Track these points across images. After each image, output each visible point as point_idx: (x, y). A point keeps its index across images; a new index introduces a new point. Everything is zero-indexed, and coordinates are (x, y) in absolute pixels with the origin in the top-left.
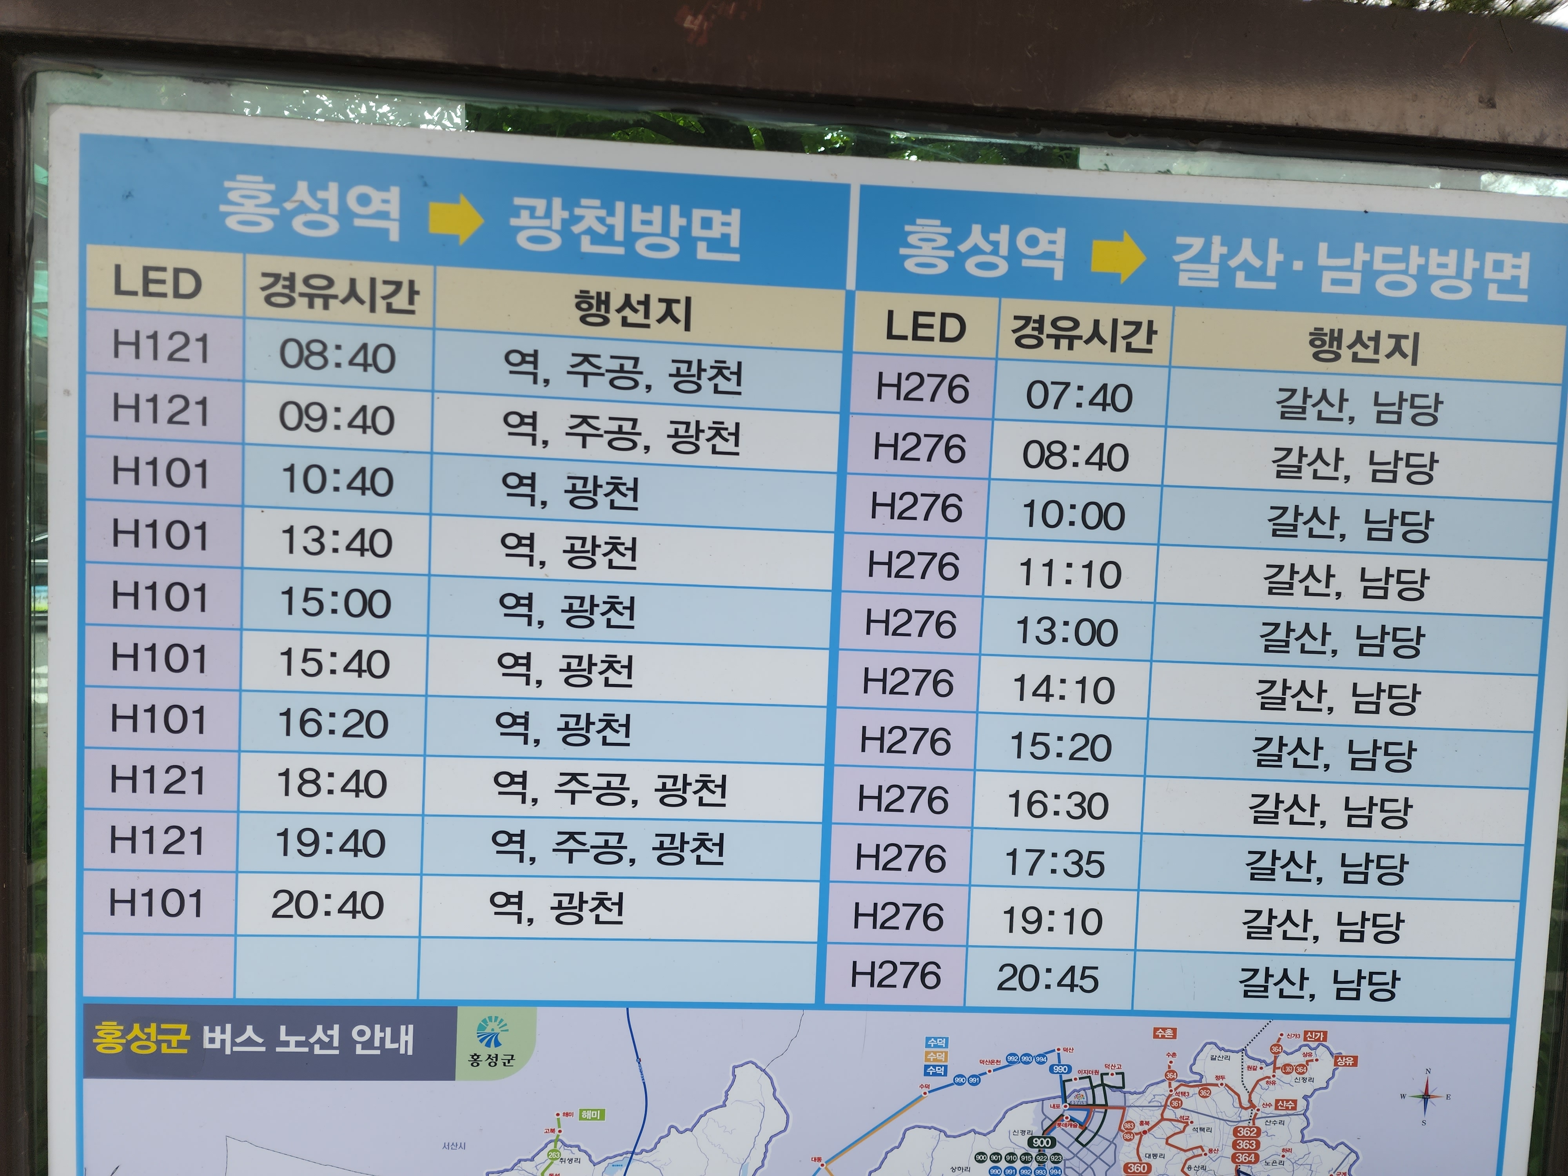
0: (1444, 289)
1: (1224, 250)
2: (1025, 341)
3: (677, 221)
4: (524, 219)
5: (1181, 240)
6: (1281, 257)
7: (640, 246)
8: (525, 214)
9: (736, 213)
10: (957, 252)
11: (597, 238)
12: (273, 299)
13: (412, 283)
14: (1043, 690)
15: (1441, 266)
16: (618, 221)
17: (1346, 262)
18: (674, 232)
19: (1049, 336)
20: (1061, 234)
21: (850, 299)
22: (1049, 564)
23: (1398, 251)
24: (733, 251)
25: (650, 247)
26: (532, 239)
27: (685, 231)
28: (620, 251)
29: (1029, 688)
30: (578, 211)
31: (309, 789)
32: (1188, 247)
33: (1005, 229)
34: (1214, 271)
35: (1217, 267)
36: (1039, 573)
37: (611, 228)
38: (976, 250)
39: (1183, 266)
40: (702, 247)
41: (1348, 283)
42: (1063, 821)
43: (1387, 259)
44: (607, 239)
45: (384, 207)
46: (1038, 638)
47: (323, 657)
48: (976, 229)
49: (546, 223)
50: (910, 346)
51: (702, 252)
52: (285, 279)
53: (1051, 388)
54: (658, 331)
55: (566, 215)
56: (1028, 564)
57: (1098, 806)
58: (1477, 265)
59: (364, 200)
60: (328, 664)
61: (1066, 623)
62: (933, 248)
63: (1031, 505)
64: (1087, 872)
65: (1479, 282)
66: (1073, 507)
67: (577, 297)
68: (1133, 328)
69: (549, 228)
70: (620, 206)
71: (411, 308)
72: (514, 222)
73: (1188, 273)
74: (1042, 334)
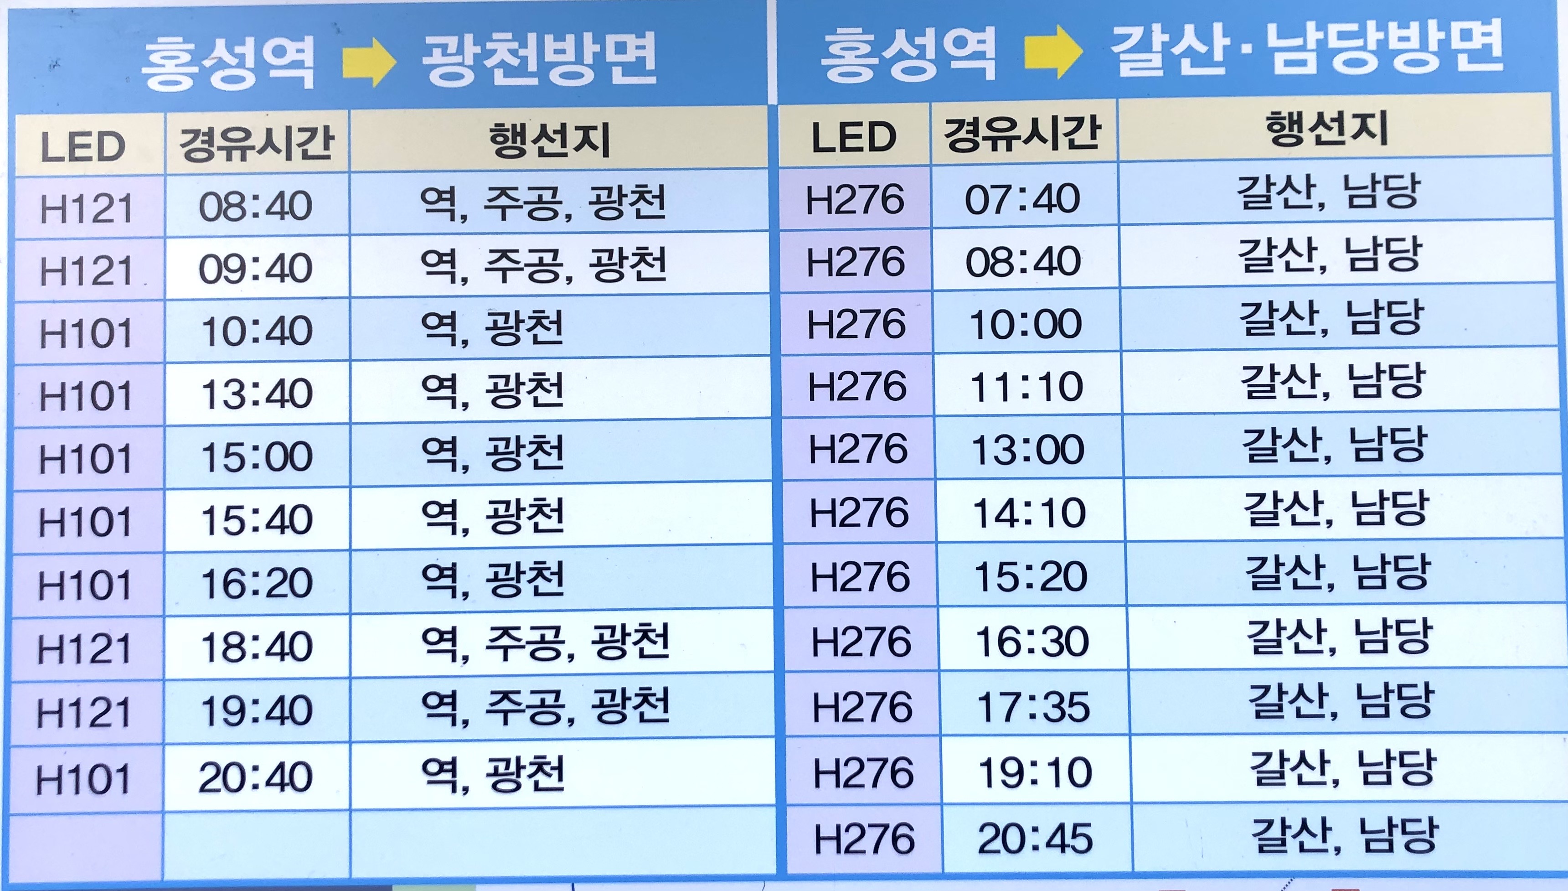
0: (1408, 63)
1: (1166, 38)
2: (959, 145)
3: (590, 48)
4: (437, 57)
5: (1118, 30)
6: (1227, 41)
7: (554, 76)
8: (437, 52)
9: (650, 36)
10: (882, 59)
11: (509, 71)
12: (193, 155)
13: (326, 128)
14: (1006, 515)
15: (1401, 39)
16: (530, 52)
17: (1299, 42)
18: (588, 59)
19: (985, 138)
20: (990, 33)
21: (773, 113)
22: (1004, 378)
23: (1354, 27)
24: (650, 73)
25: (564, 76)
26: (444, 77)
27: (599, 57)
28: (534, 81)
29: (991, 515)
30: (490, 46)
31: (234, 653)
32: (1127, 37)
33: (930, 32)
34: (1157, 60)
35: (1160, 55)
36: (993, 388)
37: (524, 60)
38: (901, 55)
39: (1123, 57)
40: (617, 72)
41: (1303, 63)
42: (1040, 660)
43: (1341, 36)
44: (521, 70)
45: (299, 57)
46: (996, 458)
47: (244, 514)
48: (900, 34)
49: (459, 59)
50: (839, 158)
51: (618, 77)
52: (204, 134)
53: (990, 191)
54: (575, 159)
55: (478, 50)
56: (980, 378)
57: (1077, 640)
58: (1442, 35)
59: (280, 52)
60: (251, 520)
61: (1026, 441)
62: (856, 57)
63: (979, 316)
64: (1071, 716)
65: (1446, 52)
66: (1024, 315)
67: (492, 130)
68: (1074, 124)
69: (461, 64)
70: (532, 38)
71: (326, 153)
72: (426, 61)
73: (1129, 63)
74: (978, 136)
